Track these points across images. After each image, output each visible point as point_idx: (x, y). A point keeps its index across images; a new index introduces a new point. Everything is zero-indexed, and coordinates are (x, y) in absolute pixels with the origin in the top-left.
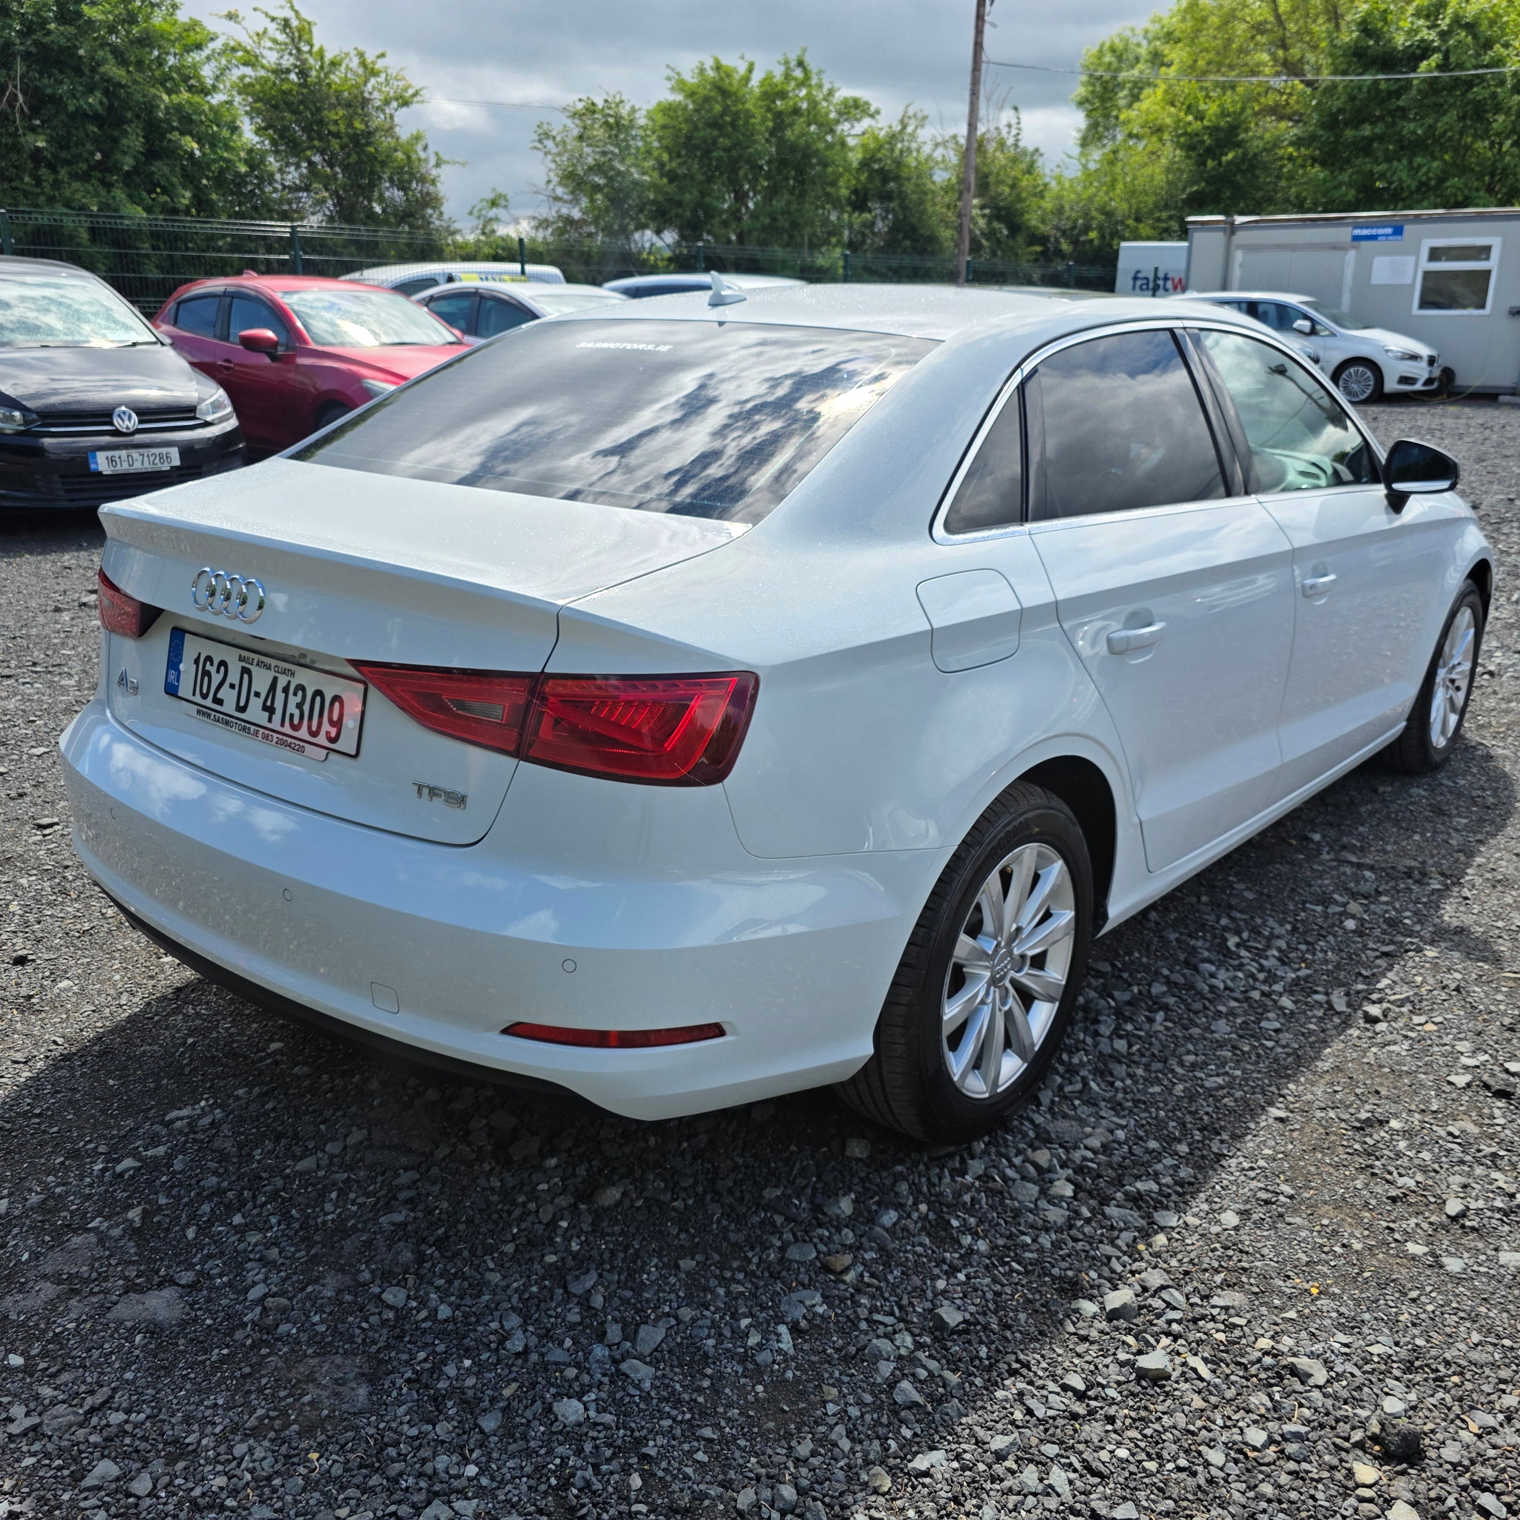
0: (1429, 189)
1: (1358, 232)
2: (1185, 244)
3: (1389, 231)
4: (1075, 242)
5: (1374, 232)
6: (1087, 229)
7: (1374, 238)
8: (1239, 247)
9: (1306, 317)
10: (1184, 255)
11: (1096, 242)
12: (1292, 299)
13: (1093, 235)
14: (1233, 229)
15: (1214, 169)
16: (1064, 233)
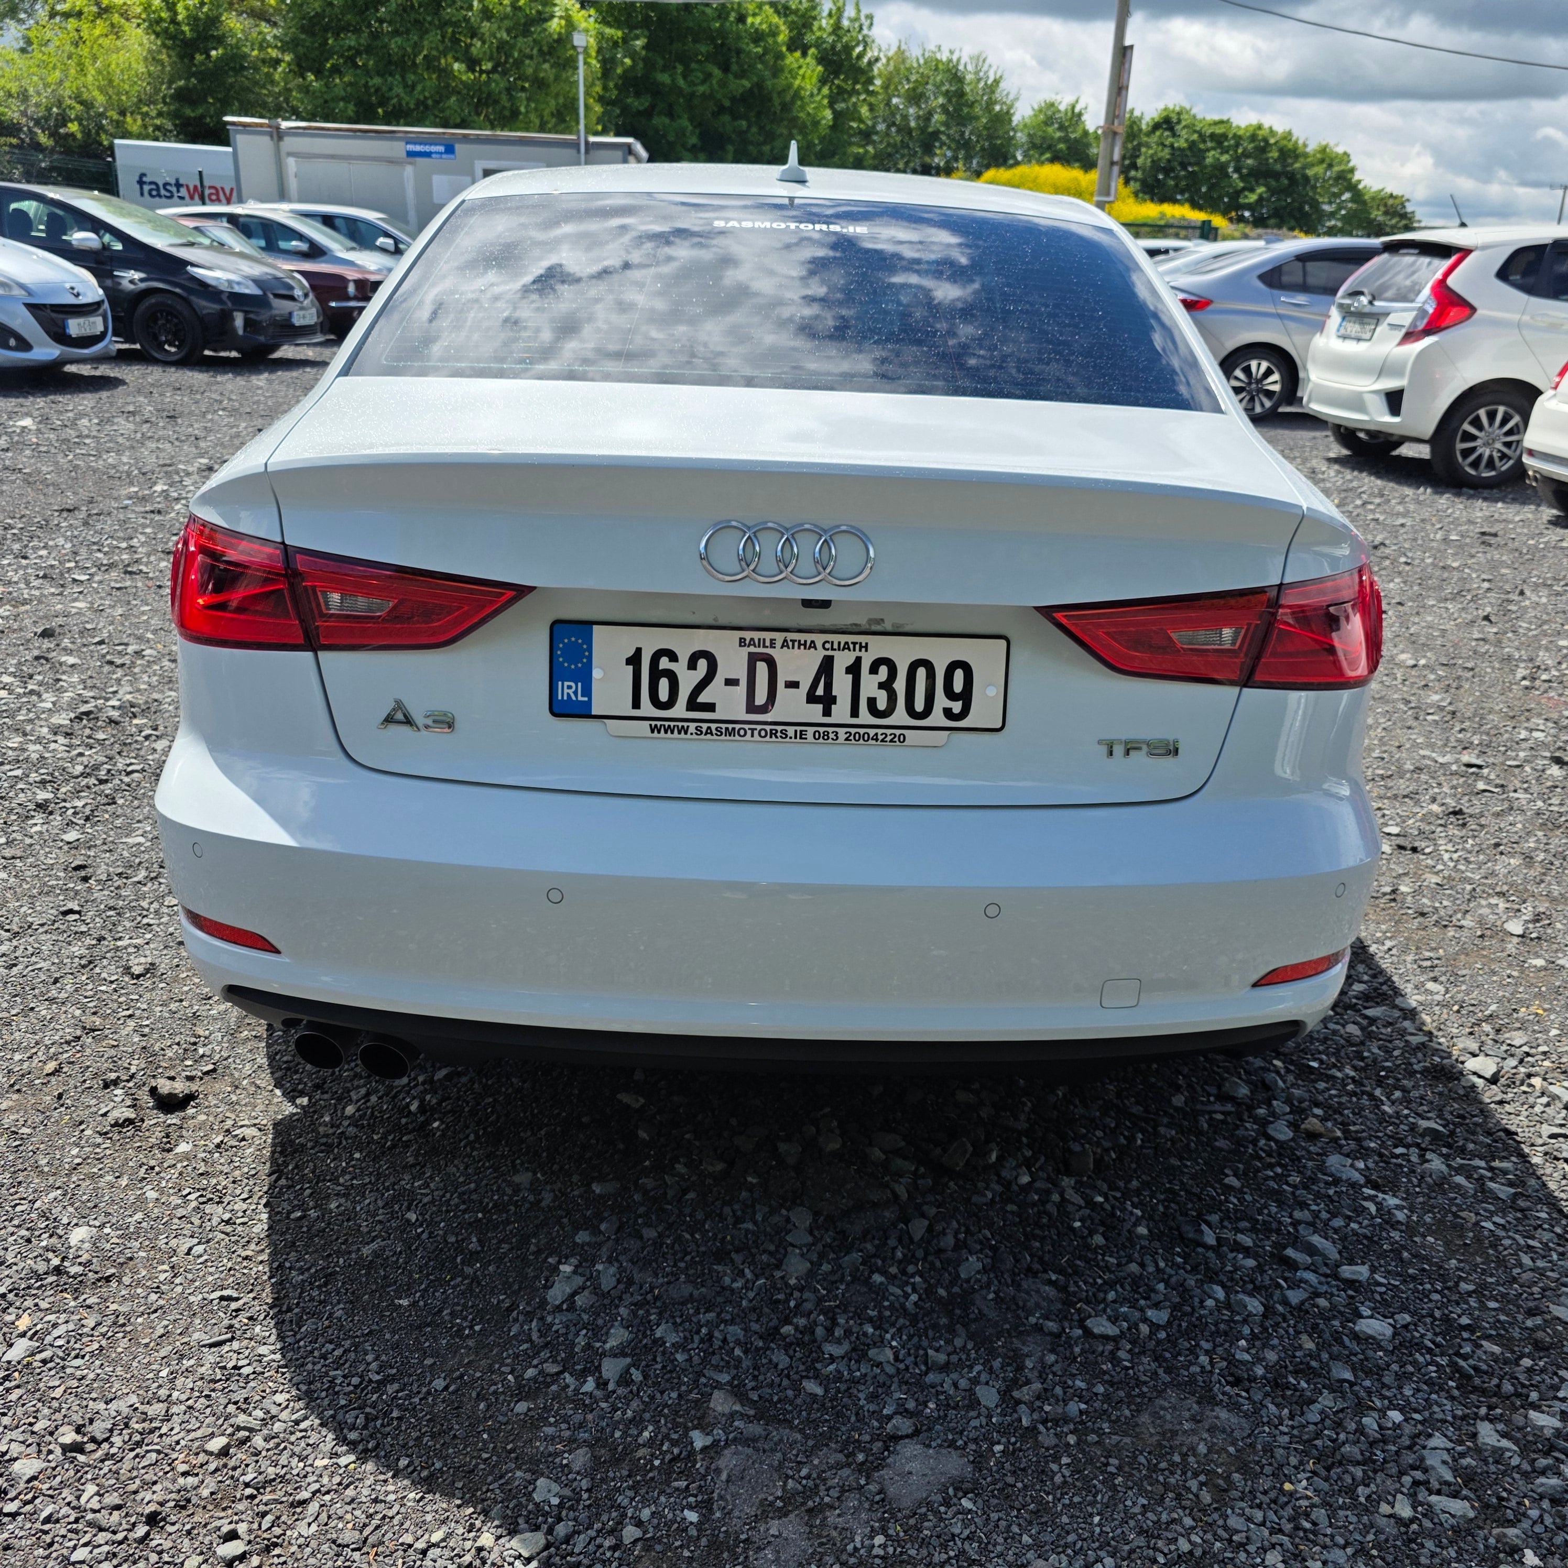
0: (426, 107)
1: (411, 147)
2: (230, 149)
3: (441, 149)
4: (54, 134)
5: (427, 148)
6: (63, 120)
7: (428, 155)
8: (290, 154)
9: (387, 235)
10: (230, 162)
11: (79, 136)
12: (371, 216)
13: (73, 127)
14: (279, 135)
15: (202, 63)
16: (37, 122)
